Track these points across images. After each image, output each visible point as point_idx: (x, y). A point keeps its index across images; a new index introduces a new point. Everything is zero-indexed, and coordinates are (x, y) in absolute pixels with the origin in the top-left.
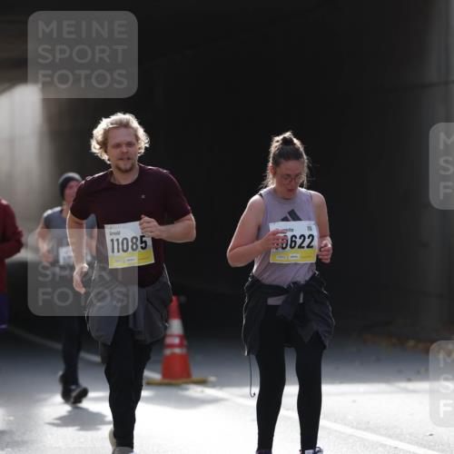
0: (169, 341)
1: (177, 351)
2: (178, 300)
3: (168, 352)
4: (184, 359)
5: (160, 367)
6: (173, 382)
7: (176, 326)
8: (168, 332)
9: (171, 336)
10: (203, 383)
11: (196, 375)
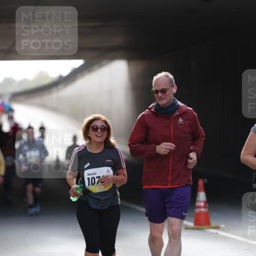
0: (198, 204)
1: (203, 210)
2: (203, 181)
3: (197, 210)
4: (207, 214)
5: (193, 219)
6: (201, 227)
7: (202, 196)
8: (198, 199)
9: (200, 201)
10: (217, 228)
11: (213, 223)
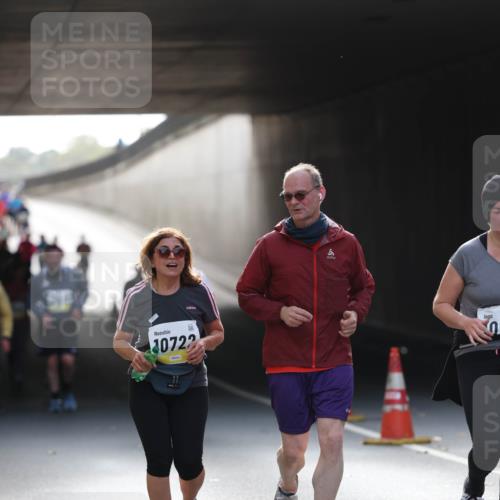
1: (399, 407)
3: (388, 408)
4: (406, 416)
6: (395, 441)
8: (388, 387)
9: (392, 390)
